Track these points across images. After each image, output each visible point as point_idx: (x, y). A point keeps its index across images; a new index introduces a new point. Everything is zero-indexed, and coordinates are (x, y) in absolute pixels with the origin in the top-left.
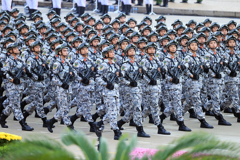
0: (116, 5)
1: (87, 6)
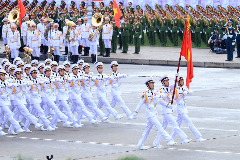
0: (66, 56)
1: (41, 56)
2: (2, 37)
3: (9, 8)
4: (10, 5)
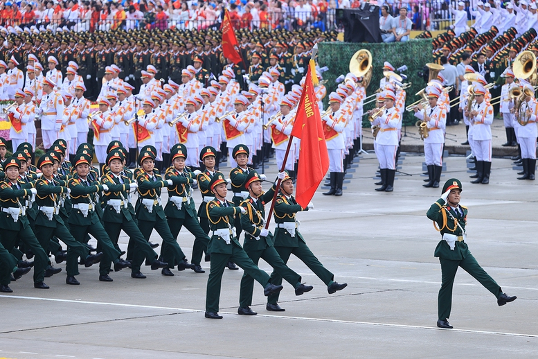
4: (518, 41)
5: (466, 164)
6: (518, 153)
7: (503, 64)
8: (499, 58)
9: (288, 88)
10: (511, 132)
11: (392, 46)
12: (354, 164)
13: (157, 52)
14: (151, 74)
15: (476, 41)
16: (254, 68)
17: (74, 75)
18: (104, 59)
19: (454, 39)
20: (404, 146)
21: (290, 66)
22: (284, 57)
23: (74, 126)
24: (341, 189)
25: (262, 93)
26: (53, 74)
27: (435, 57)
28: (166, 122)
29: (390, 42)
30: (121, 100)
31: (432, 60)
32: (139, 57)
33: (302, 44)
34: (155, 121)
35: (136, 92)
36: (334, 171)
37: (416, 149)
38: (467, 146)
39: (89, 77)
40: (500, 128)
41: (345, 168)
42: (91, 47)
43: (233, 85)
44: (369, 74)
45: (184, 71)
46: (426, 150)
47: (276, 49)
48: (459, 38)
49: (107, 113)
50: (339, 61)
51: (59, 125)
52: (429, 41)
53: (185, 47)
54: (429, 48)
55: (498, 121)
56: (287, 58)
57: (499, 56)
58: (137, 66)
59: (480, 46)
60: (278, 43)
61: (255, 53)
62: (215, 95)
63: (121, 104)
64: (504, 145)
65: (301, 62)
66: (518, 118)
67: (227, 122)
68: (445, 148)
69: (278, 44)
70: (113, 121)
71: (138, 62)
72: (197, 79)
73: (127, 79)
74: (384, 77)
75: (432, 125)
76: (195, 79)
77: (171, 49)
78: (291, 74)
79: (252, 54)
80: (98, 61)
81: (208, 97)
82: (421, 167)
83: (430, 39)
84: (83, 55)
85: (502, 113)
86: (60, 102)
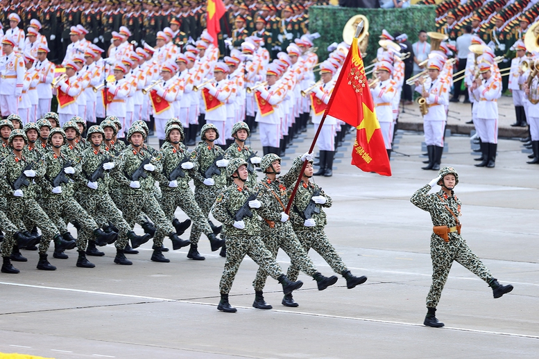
2: (509, 87)
3: (527, 18)
4: (531, 11)
5: (470, 145)
6: (527, 135)
7: (514, 35)
8: (509, 28)
9: (274, 56)
10: (520, 112)
11: (391, 12)
12: (346, 142)
13: (129, 12)
14: (123, 37)
15: (485, 9)
16: (238, 32)
17: (36, 35)
18: (70, 18)
19: (459, 7)
20: (402, 124)
21: (277, 32)
22: (270, 21)
23: (35, 92)
24: (331, 169)
25: (246, 61)
26: (14, 33)
27: (438, 25)
28: (138, 90)
29: (389, 8)
30: (88, 63)
31: (435, 29)
32: (108, 17)
33: (291, 8)
34: (127, 88)
35: (105, 55)
36: (324, 149)
37: (415, 127)
38: (471, 125)
39: (53, 37)
40: (508, 107)
41: (336, 146)
42: (56, 5)
43: (212, 51)
44: (364, 43)
45: (160, 34)
46: (426, 128)
47: (261, 12)
48: (465, 6)
49: (74, 79)
50: (331, 28)
51: (21, 89)
52: (432, 8)
53: (161, 7)
54: (432, 15)
55: (507, 98)
56: (274, 22)
57: (509, 26)
58: (107, 26)
59: (489, 15)
60: (265, 5)
61: (239, 17)
62: (193, 61)
63: (88, 68)
64: (513, 126)
65: (289, 28)
66: (529, 96)
67: (206, 91)
68: (447, 127)
69: (264, 7)
70: (80, 88)
71: (108, 22)
72: (174, 43)
73: (96, 40)
74: (380, 46)
75: (431, 101)
76: (171, 43)
77: (146, 9)
78: (278, 40)
79: (235, 17)
80: (64, 20)
81: (186, 63)
82: (420, 148)
83: (433, 6)
84: (47, 13)
85: (511, 90)
86: (21, 64)
